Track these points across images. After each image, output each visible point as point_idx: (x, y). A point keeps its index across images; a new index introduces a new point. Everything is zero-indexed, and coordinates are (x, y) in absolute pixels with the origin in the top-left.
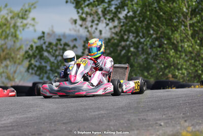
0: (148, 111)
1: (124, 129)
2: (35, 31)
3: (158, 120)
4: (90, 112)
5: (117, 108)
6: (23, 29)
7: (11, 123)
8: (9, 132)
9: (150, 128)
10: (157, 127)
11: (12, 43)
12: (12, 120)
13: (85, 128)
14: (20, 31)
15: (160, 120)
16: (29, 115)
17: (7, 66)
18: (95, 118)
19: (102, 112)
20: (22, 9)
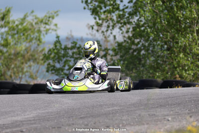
0: (157, 107)
1: (136, 124)
3: (165, 116)
4: (105, 108)
5: (129, 105)
6: (46, 34)
7: (34, 117)
8: (32, 126)
9: (159, 123)
10: (165, 122)
11: (36, 45)
12: (34, 115)
13: (100, 122)
14: (43, 35)
15: (168, 115)
16: (50, 111)
17: (30, 66)
18: (110, 114)
19: (115, 108)
20: (46, 16)
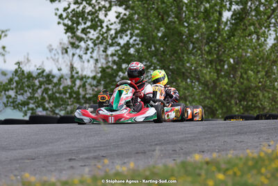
2: (5, 62)
